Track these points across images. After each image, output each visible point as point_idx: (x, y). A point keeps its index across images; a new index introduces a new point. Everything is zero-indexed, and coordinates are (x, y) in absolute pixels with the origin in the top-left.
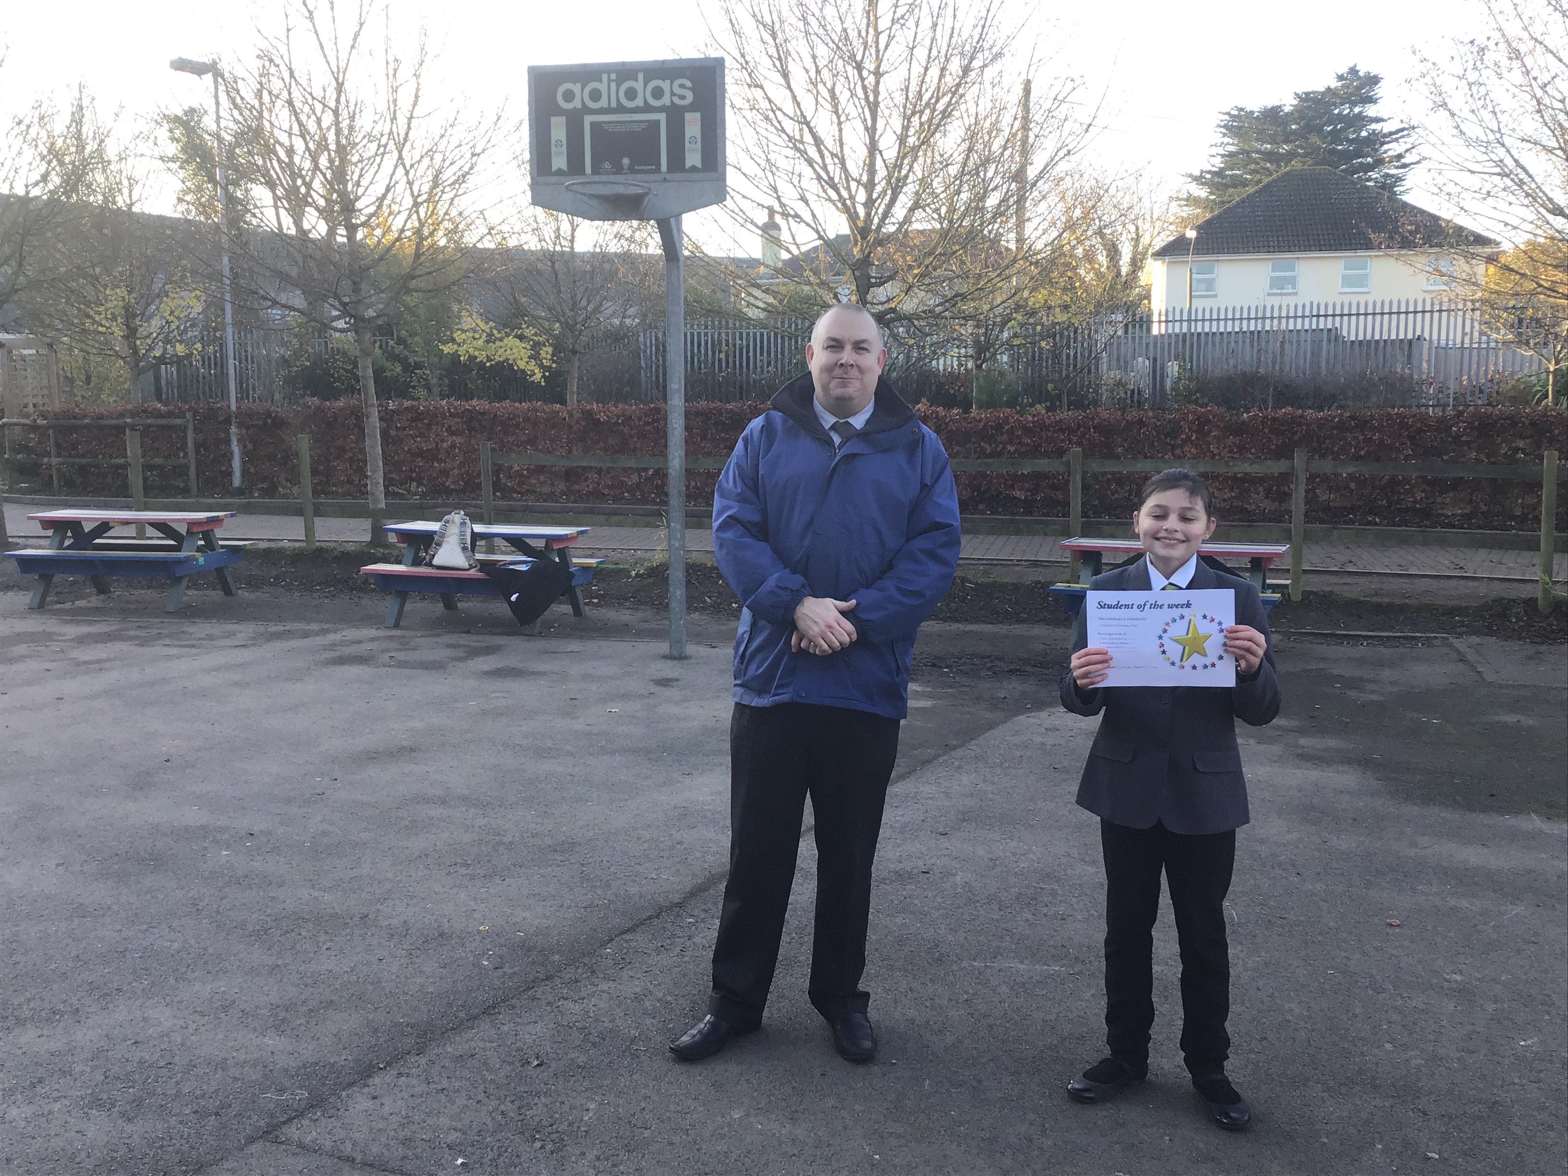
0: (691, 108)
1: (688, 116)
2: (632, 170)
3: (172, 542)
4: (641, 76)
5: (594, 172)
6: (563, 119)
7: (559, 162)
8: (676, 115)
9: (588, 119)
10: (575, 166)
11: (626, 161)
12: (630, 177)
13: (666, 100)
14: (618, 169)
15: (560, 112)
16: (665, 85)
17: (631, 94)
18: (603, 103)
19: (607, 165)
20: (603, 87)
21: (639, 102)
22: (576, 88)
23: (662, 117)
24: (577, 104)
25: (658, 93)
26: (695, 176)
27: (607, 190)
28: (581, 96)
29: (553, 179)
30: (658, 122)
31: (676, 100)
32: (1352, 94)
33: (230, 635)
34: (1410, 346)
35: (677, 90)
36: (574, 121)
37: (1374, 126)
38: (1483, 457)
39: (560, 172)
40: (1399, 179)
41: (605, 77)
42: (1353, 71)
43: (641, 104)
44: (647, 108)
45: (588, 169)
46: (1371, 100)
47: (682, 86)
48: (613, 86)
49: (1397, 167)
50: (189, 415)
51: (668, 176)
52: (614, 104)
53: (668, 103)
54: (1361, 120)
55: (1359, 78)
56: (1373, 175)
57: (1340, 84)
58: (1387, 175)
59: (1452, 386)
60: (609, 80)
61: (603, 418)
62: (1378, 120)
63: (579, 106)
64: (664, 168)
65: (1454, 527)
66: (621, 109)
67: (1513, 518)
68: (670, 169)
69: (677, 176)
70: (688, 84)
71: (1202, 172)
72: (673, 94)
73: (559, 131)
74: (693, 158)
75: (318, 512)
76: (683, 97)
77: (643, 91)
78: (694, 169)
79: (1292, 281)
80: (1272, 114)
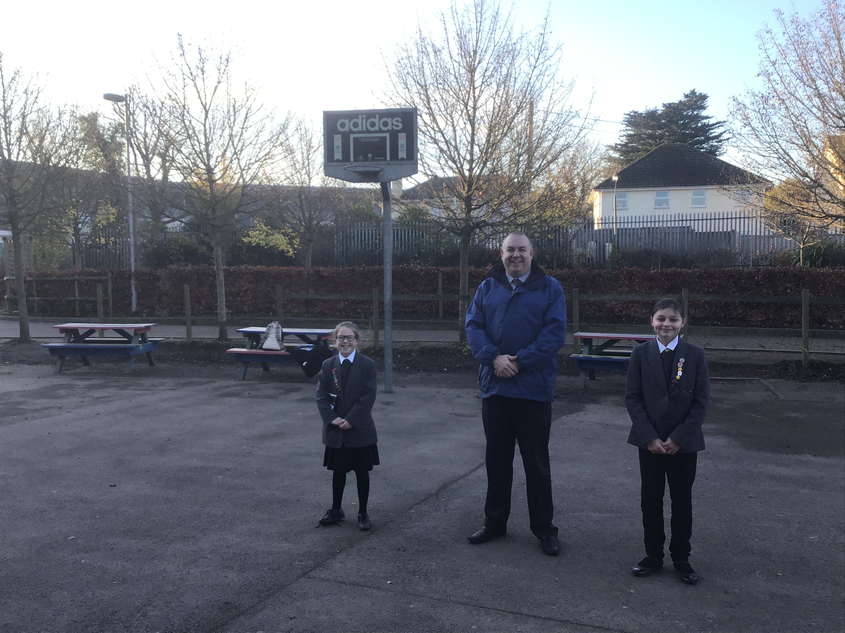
0: (401, 131)
1: (400, 135)
2: (373, 159)
3: (126, 339)
4: (377, 116)
5: (355, 160)
6: (340, 136)
7: (338, 155)
8: (394, 135)
9: (352, 136)
10: (346, 157)
11: (370, 155)
12: (373, 163)
13: (389, 127)
14: (366, 159)
15: (339, 133)
16: (389, 120)
17: (373, 125)
18: (359, 129)
19: (361, 157)
20: (359, 121)
21: (376, 128)
22: (347, 122)
23: (388, 135)
24: (347, 129)
25: (385, 124)
26: (403, 162)
27: (360, 169)
28: (349, 126)
29: (335, 164)
30: (385, 138)
31: (395, 128)
32: (693, 105)
33: (163, 384)
34: (729, 235)
35: (395, 123)
36: (345, 137)
37: (704, 121)
38: (770, 292)
39: (338, 161)
40: (718, 148)
41: (360, 117)
42: (693, 92)
43: (378, 129)
44: (380, 131)
45: (352, 159)
46: (703, 108)
47: (397, 121)
48: (364, 121)
49: (716, 142)
50: (110, 275)
51: (390, 163)
52: (364, 129)
53: (390, 129)
54: (699, 118)
55: (696, 96)
56: (705, 146)
57: (686, 99)
58: (712, 146)
59: (752, 256)
60: (362, 118)
61: (326, 274)
62: (707, 118)
63: (348, 130)
64: (388, 158)
65: (757, 326)
66: (368, 131)
67: (786, 322)
68: (392, 159)
69: (394, 162)
70: (400, 120)
71: (616, 144)
72: (393, 125)
73: (338, 141)
74: (402, 154)
75: (194, 323)
76: (397, 126)
77: (379, 124)
78: (402, 159)
79: (666, 202)
80: (652, 115)
